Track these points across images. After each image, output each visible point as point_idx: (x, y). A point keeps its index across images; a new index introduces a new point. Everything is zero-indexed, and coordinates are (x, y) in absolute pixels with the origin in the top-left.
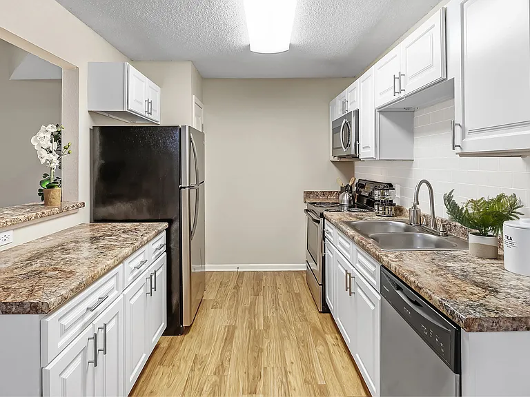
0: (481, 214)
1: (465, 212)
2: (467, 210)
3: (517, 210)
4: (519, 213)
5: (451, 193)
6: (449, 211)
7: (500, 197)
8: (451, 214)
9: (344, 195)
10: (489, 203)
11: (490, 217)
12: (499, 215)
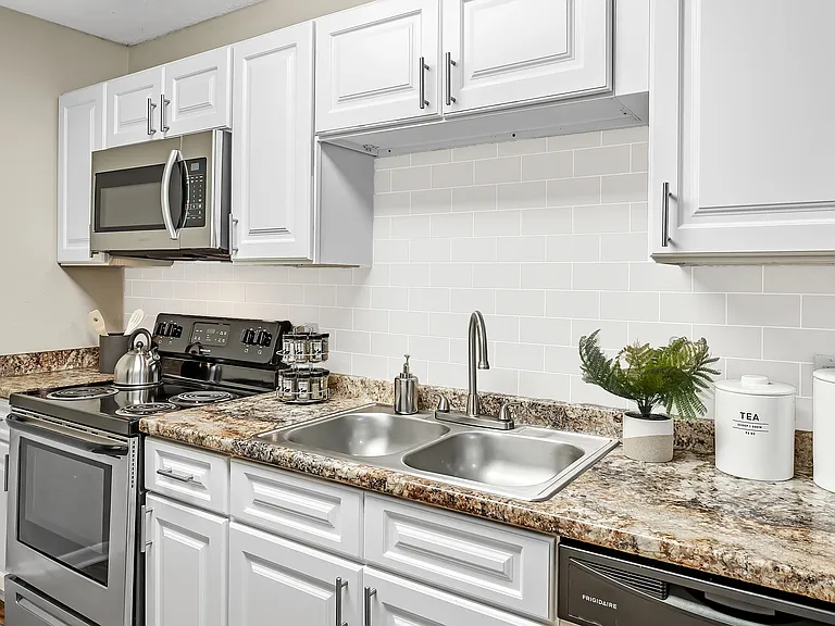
0: (643, 371)
1: (614, 369)
2: (618, 364)
3: (706, 366)
4: (710, 371)
5: (593, 335)
6: (585, 364)
7: (679, 344)
8: (588, 371)
9: (130, 362)
10: (659, 353)
11: (659, 377)
12: (674, 373)
